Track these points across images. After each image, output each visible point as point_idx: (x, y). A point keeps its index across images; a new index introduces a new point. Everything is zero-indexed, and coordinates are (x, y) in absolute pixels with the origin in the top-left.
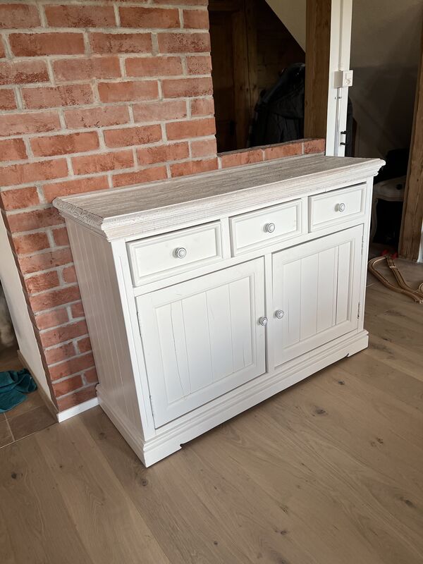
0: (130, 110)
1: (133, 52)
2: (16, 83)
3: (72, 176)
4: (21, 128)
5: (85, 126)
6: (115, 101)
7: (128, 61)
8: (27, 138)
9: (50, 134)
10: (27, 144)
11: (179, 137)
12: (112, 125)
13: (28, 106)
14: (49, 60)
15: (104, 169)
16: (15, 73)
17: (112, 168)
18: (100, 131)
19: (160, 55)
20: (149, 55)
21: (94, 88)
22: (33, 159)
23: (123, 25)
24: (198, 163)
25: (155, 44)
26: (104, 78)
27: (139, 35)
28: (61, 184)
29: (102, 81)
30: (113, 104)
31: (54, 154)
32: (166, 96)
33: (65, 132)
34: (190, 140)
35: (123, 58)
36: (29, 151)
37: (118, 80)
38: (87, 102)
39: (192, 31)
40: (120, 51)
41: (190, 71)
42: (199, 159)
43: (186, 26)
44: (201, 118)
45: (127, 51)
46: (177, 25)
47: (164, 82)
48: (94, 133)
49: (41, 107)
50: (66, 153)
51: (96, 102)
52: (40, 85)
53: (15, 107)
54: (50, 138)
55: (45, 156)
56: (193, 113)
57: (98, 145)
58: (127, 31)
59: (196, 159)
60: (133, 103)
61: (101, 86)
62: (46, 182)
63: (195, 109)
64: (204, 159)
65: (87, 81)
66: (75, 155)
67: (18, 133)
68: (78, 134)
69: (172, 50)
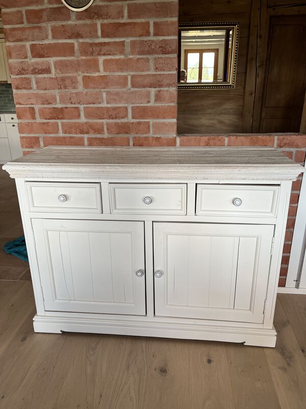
0: (104, 95)
1: (109, 54)
2: (32, 74)
3: (61, 134)
4: (33, 101)
5: (72, 103)
6: (94, 88)
7: (105, 62)
8: (37, 107)
9: (50, 106)
10: (37, 111)
11: (142, 117)
12: (90, 104)
13: (38, 88)
14: (52, 60)
15: (82, 132)
16: (32, 68)
17: (87, 133)
18: (82, 107)
19: (131, 57)
20: (122, 57)
21: (80, 79)
22: (39, 120)
23: (103, 36)
24: (157, 139)
25: (128, 49)
26: (87, 73)
27: (115, 43)
28: (53, 137)
29: (85, 74)
30: (92, 90)
31: (51, 118)
32: (133, 86)
33: (59, 106)
34: (151, 121)
35: (101, 59)
36: (37, 115)
37: (97, 74)
38: (74, 88)
39: (161, 38)
40: (99, 54)
41: (156, 69)
42: (159, 136)
43: (156, 34)
44: (163, 105)
45: (104, 54)
46: (148, 34)
47: (133, 76)
48: (77, 108)
49: (46, 89)
50: (58, 119)
51: (80, 88)
52: (46, 75)
53: (31, 88)
54: (50, 109)
55: (46, 119)
56: (156, 100)
57: (79, 116)
58: (107, 40)
59: (155, 136)
60: (107, 90)
61: (84, 78)
62: (45, 135)
63: (158, 98)
64: (163, 136)
65: (75, 74)
66: (64, 121)
67: (32, 104)
68: (66, 108)
69: (142, 53)
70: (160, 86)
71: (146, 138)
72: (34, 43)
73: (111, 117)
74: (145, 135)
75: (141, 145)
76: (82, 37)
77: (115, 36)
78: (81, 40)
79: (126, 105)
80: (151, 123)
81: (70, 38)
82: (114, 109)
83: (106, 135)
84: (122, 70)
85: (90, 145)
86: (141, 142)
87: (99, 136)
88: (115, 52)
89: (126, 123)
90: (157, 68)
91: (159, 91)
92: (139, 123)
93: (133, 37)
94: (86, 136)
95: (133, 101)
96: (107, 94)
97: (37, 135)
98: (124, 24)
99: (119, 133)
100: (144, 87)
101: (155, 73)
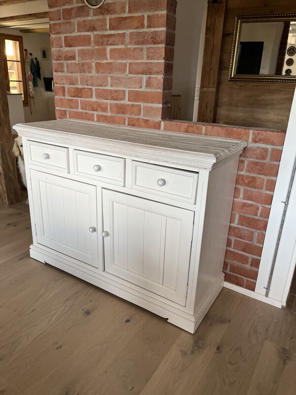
0: (109, 79)
1: (114, 45)
2: (64, 60)
3: (80, 110)
4: (64, 81)
5: (87, 85)
7: (111, 50)
8: (67, 86)
9: (74, 86)
10: (66, 90)
12: (99, 86)
13: (68, 71)
14: (77, 49)
15: (93, 110)
16: (64, 55)
17: (97, 110)
18: (94, 88)
19: (130, 46)
20: (123, 47)
21: (93, 65)
22: (67, 97)
23: (111, 29)
24: (146, 121)
25: (127, 40)
26: (98, 60)
27: (119, 34)
28: (75, 112)
29: (98, 61)
30: (101, 74)
31: (74, 97)
32: (130, 73)
33: (80, 86)
35: (109, 48)
36: (66, 93)
37: (105, 61)
38: (90, 72)
39: (153, 30)
40: (107, 45)
42: (147, 118)
43: (149, 26)
45: (110, 44)
46: (142, 26)
47: (130, 64)
48: (91, 89)
49: (72, 73)
50: (79, 97)
51: (94, 73)
52: (73, 61)
53: (63, 71)
54: (74, 88)
55: (71, 97)
56: (147, 86)
57: (92, 96)
58: (113, 32)
59: (145, 118)
60: (111, 75)
61: (97, 64)
62: (70, 109)
63: (149, 84)
65: (91, 61)
66: (82, 99)
67: (63, 84)
68: (84, 88)
70: (150, 73)
71: (138, 119)
72: (66, 35)
73: (113, 99)
74: (137, 117)
75: (134, 125)
76: (96, 30)
77: (118, 29)
78: (96, 33)
79: (124, 89)
80: (142, 106)
81: (88, 31)
82: (116, 91)
83: (109, 114)
84: (122, 58)
85: (98, 121)
86: (134, 122)
87: (104, 114)
88: (118, 42)
89: (123, 105)
90: (148, 57)
91: (150, 78)
92: (133, 106)
93: (132, 29)
94: (96, 113)
95: (129, 86)
96: (111, 79)
97: (65, 109)
98: (125, 18)
99: (118, 113)
100: (138, 73)
101: (147, 61)
